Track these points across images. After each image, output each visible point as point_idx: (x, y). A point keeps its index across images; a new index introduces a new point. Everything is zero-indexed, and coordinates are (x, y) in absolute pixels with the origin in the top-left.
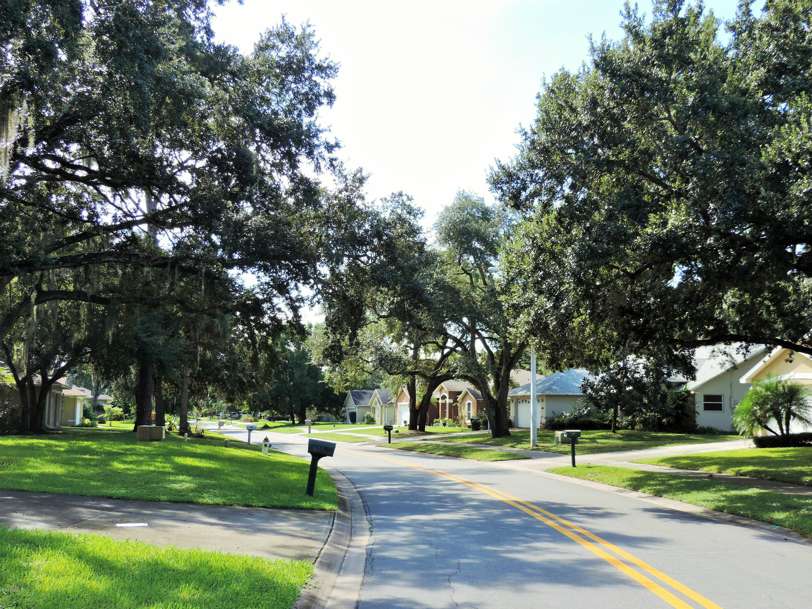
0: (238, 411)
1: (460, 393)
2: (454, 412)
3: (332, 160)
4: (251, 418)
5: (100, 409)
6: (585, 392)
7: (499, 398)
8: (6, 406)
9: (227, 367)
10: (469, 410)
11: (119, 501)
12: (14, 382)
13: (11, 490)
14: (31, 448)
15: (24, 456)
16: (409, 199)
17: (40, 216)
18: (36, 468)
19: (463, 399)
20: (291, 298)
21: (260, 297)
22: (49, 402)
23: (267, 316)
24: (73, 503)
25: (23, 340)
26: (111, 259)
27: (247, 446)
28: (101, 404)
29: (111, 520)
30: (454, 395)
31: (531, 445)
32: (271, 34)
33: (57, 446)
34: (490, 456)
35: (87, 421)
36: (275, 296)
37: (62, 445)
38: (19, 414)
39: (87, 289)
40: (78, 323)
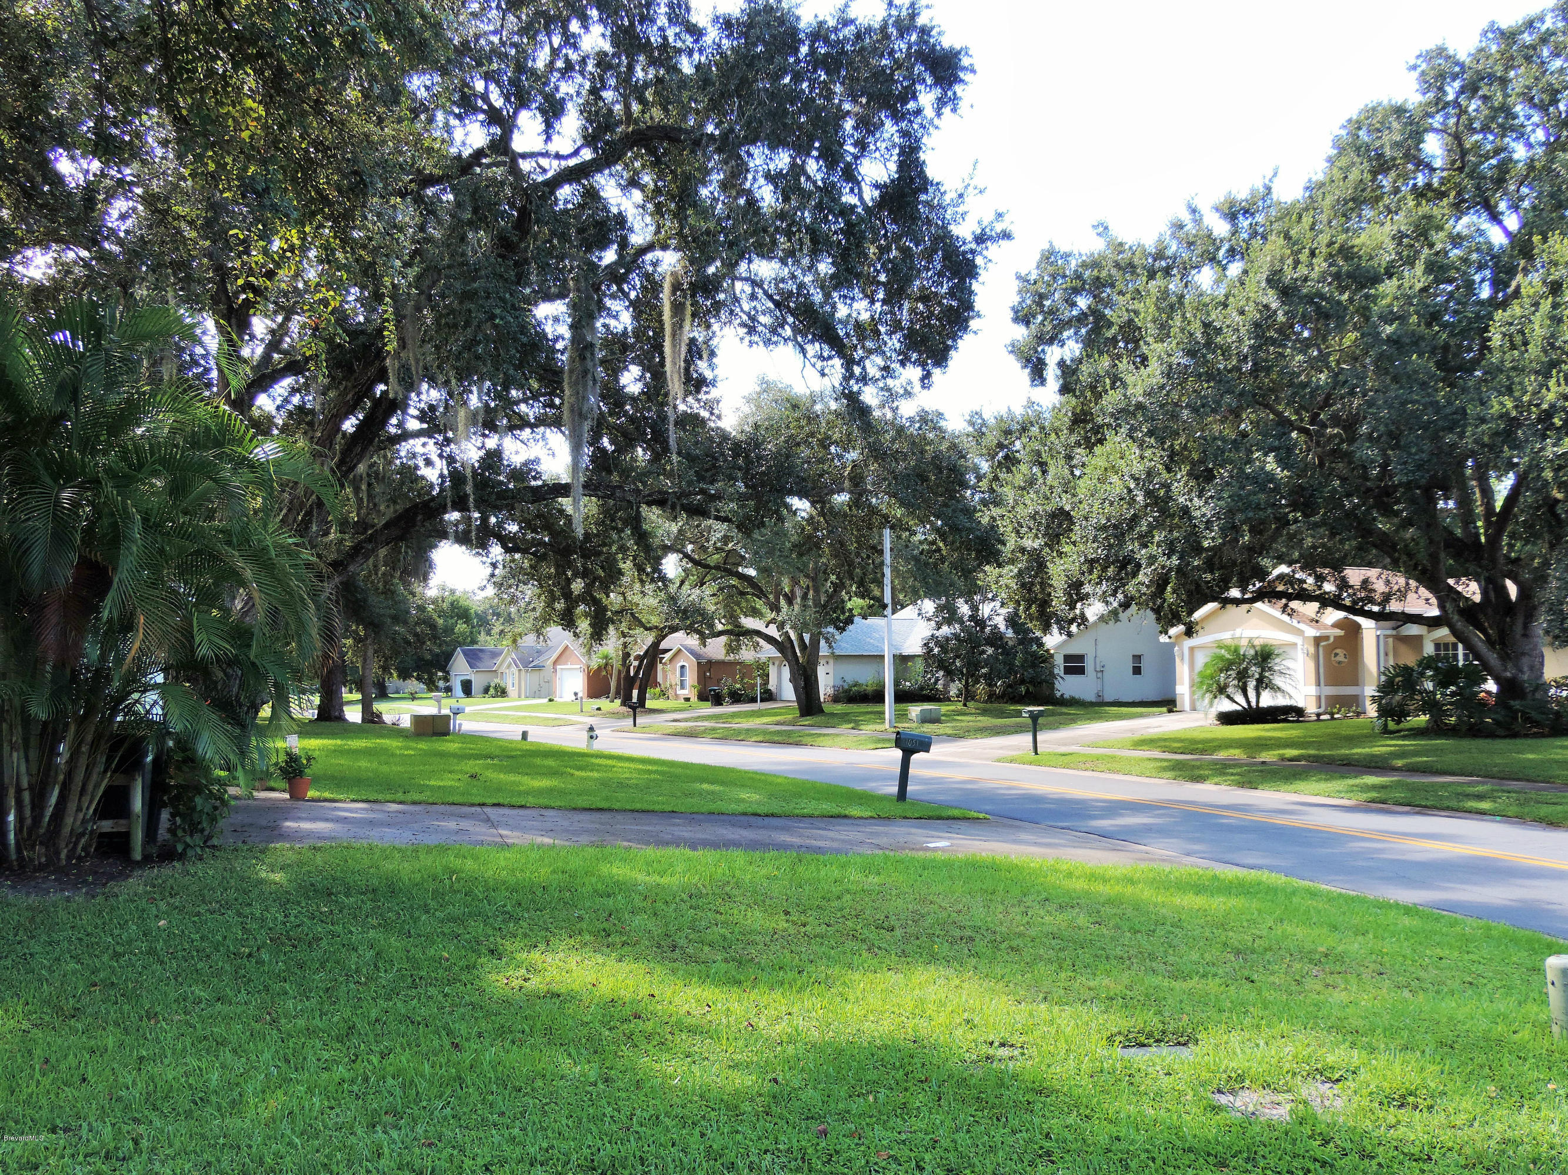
1: (666, 651)
10: (682, 675)
31: (887, 727)
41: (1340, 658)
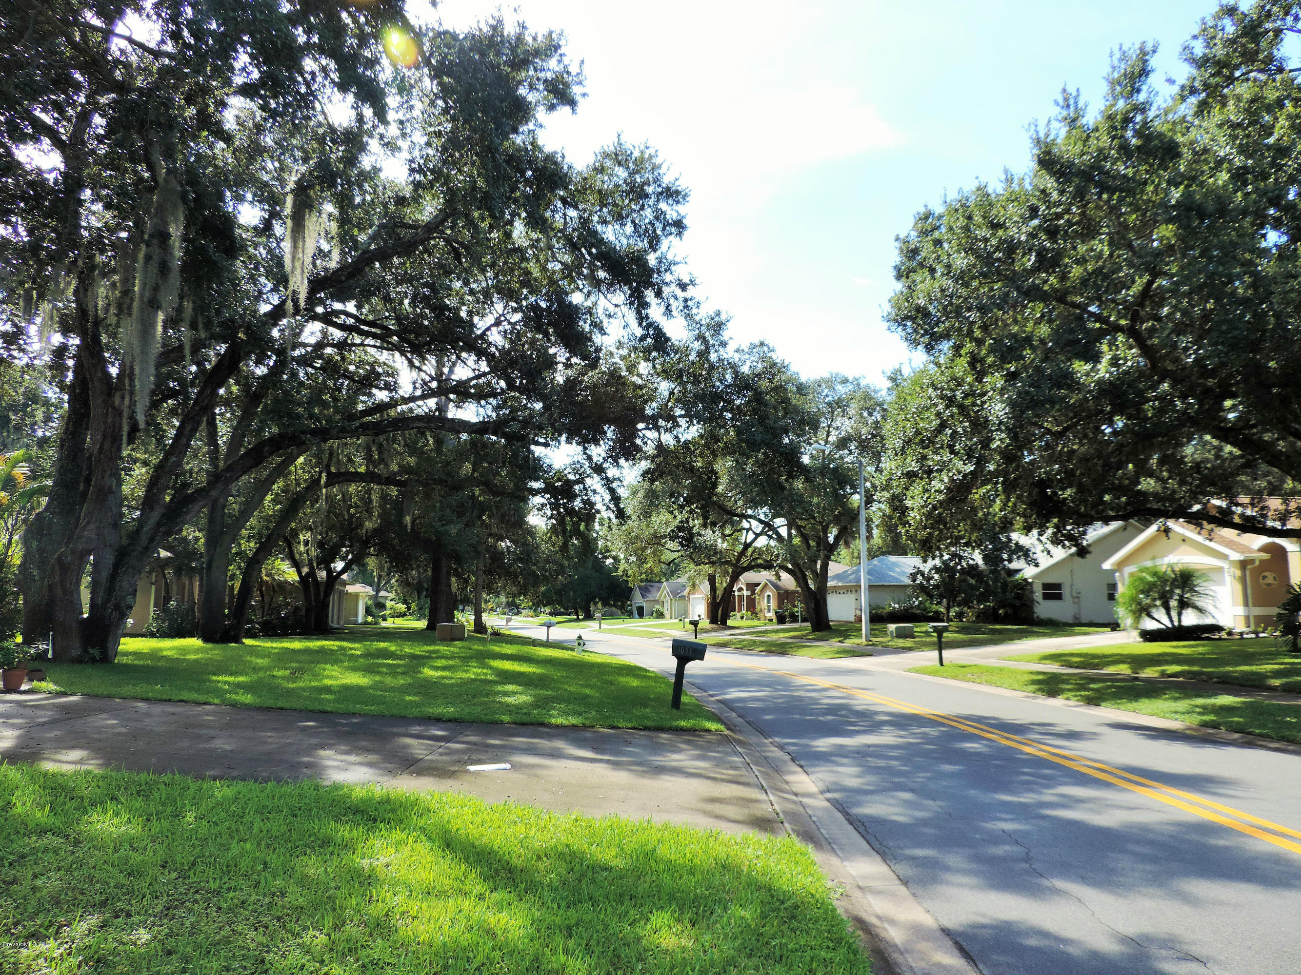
0: (517, 607)
1: (758, 585)
2: (751, 605)
3: (686, 300)
4: (531, 613)
5: (382, 606)
6: (914, 581)
7: (818, 588)
8: (288, 604)
9: (520, 560)
10: (769, 602)
11: (450, 724)
12: (297, 578)
13: (311, 711)
14: (322, 651)
15: (318, 663)
16: (773, 350)
17: (330, 383)
18: (336, 678)
19: (762, 591)
20: (607, 478)
21: (571, 477)
22: (333, 599)
23: (579, 499)
24: (395, 730)
25: (310, 529)
26: (421, 425)
27: (547, 644)
28: (382, 601)
29: (455, 757)
30: (752, 587)
31: (863, 641)
32: (606, 155)
33: (351, 649)
34: (824, 653)
35: (370, 619)
36: (588, 476)
37: (356, 648)
38: (303, 613)
39: (380, 470)
40: (369, 511)
41: (1270, 580)
